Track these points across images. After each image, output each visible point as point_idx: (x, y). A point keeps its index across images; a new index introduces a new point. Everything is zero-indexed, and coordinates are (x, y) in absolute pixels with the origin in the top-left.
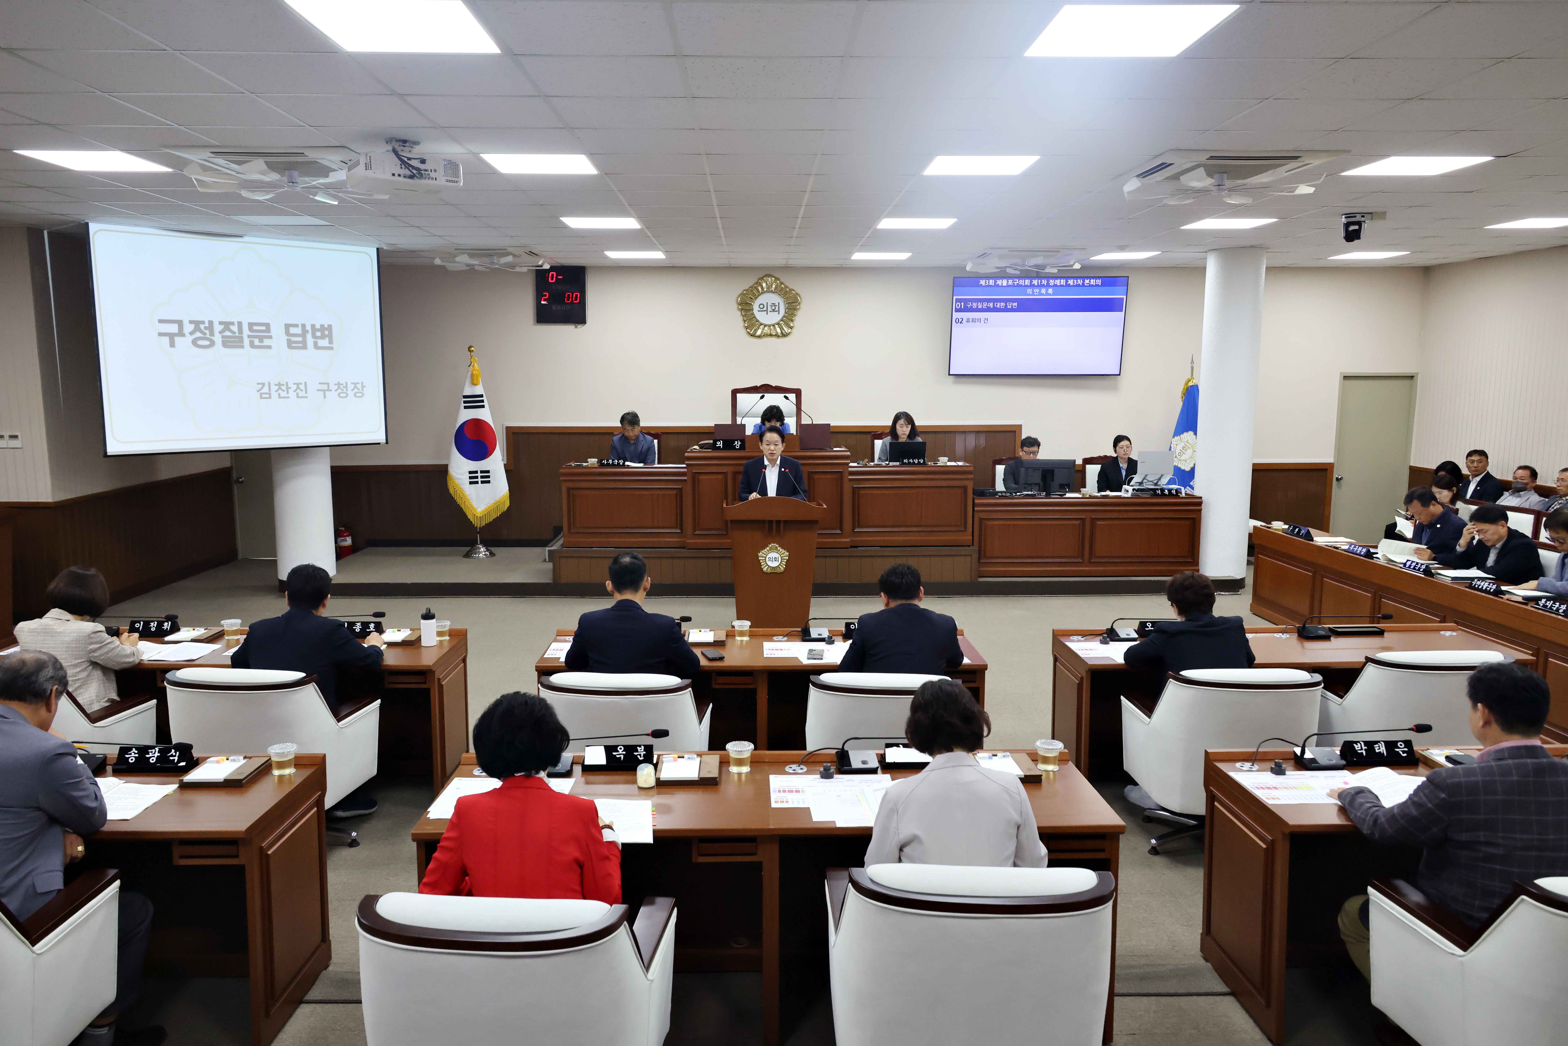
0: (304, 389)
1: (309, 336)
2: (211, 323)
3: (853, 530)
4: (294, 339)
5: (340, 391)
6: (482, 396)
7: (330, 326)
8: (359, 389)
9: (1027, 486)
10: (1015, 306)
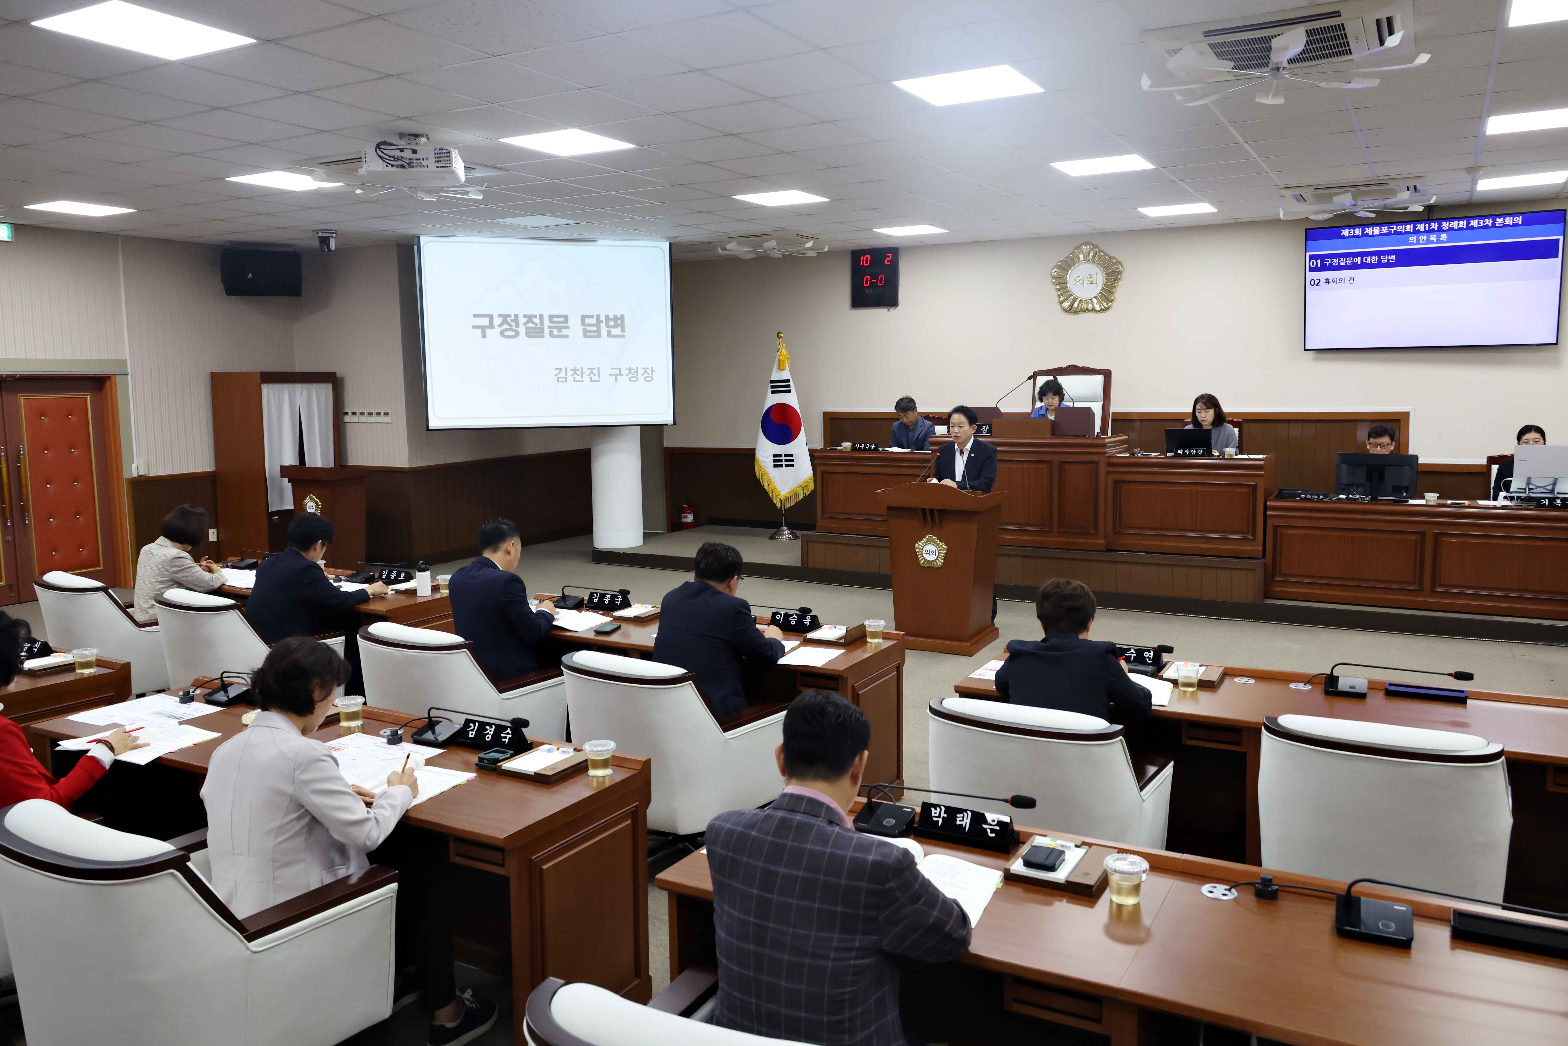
0: (597, 374)
1: (603, 326)
4: (589, 328)
5: (631, 375)
6: (788, 381)
7: (622, 316)
8: (649, 374)
9: (1346, 487)
10: (1392, 260)
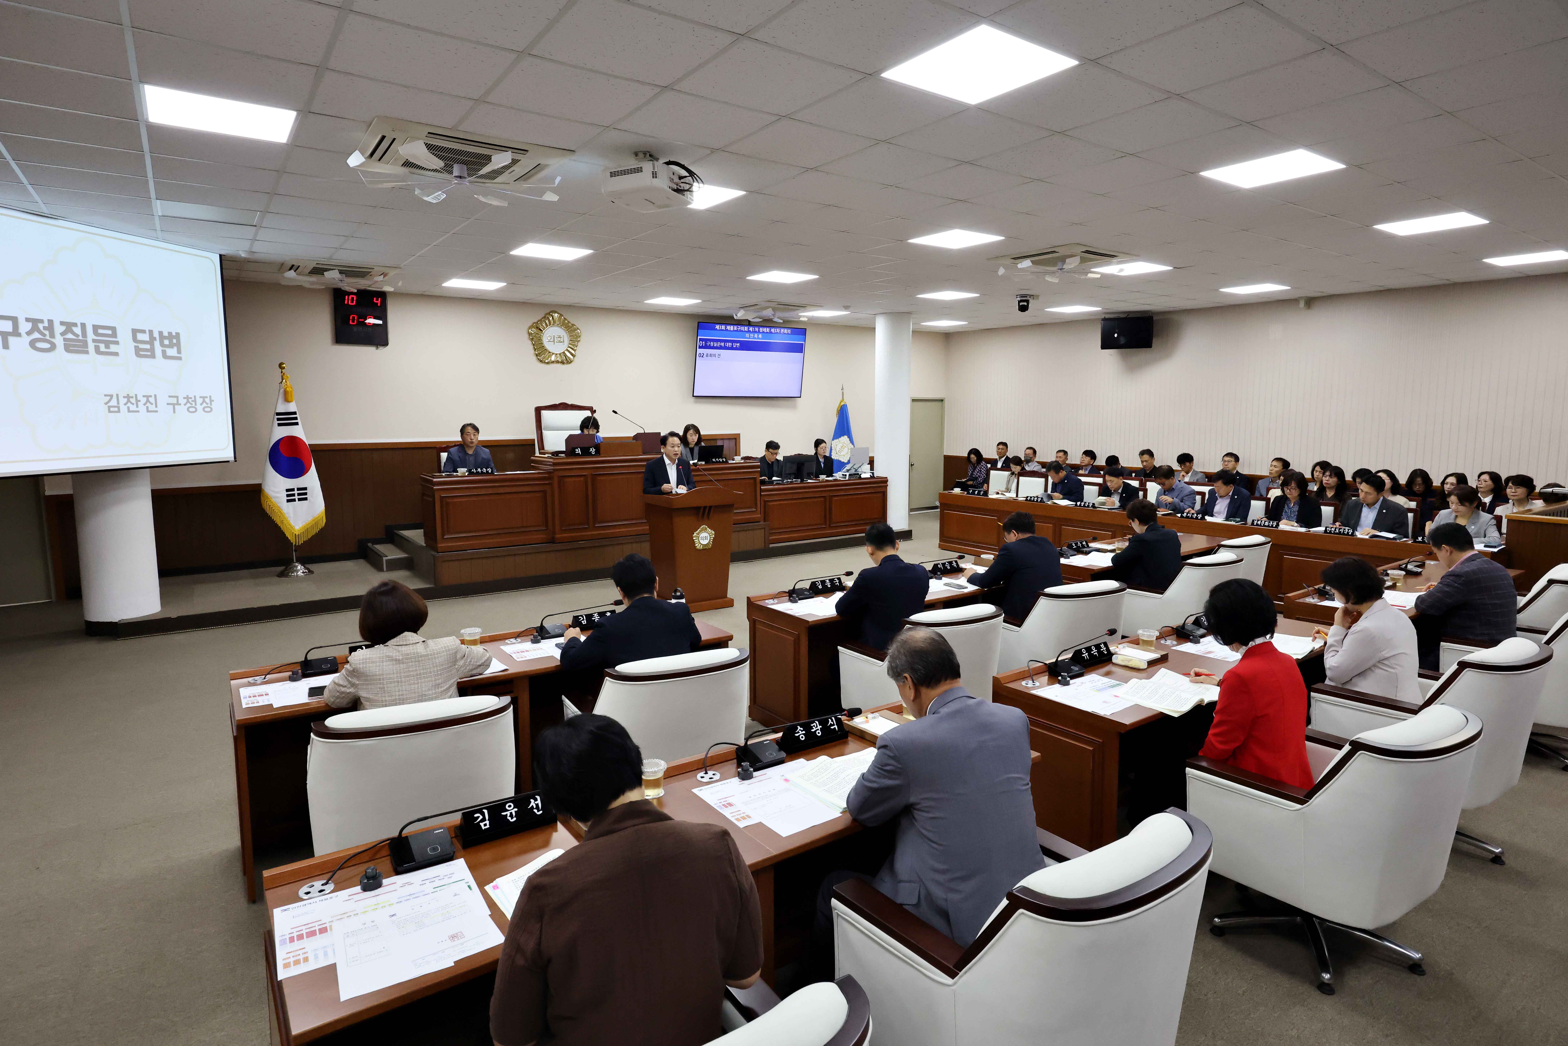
0: (153, 402)
1: (157, 344)
2: (51, 322)
4: (141, 346)
5: (189, 405)
6: (295, 413)
7: (178, 334)
8: (207, 404)
10: (738, 346)
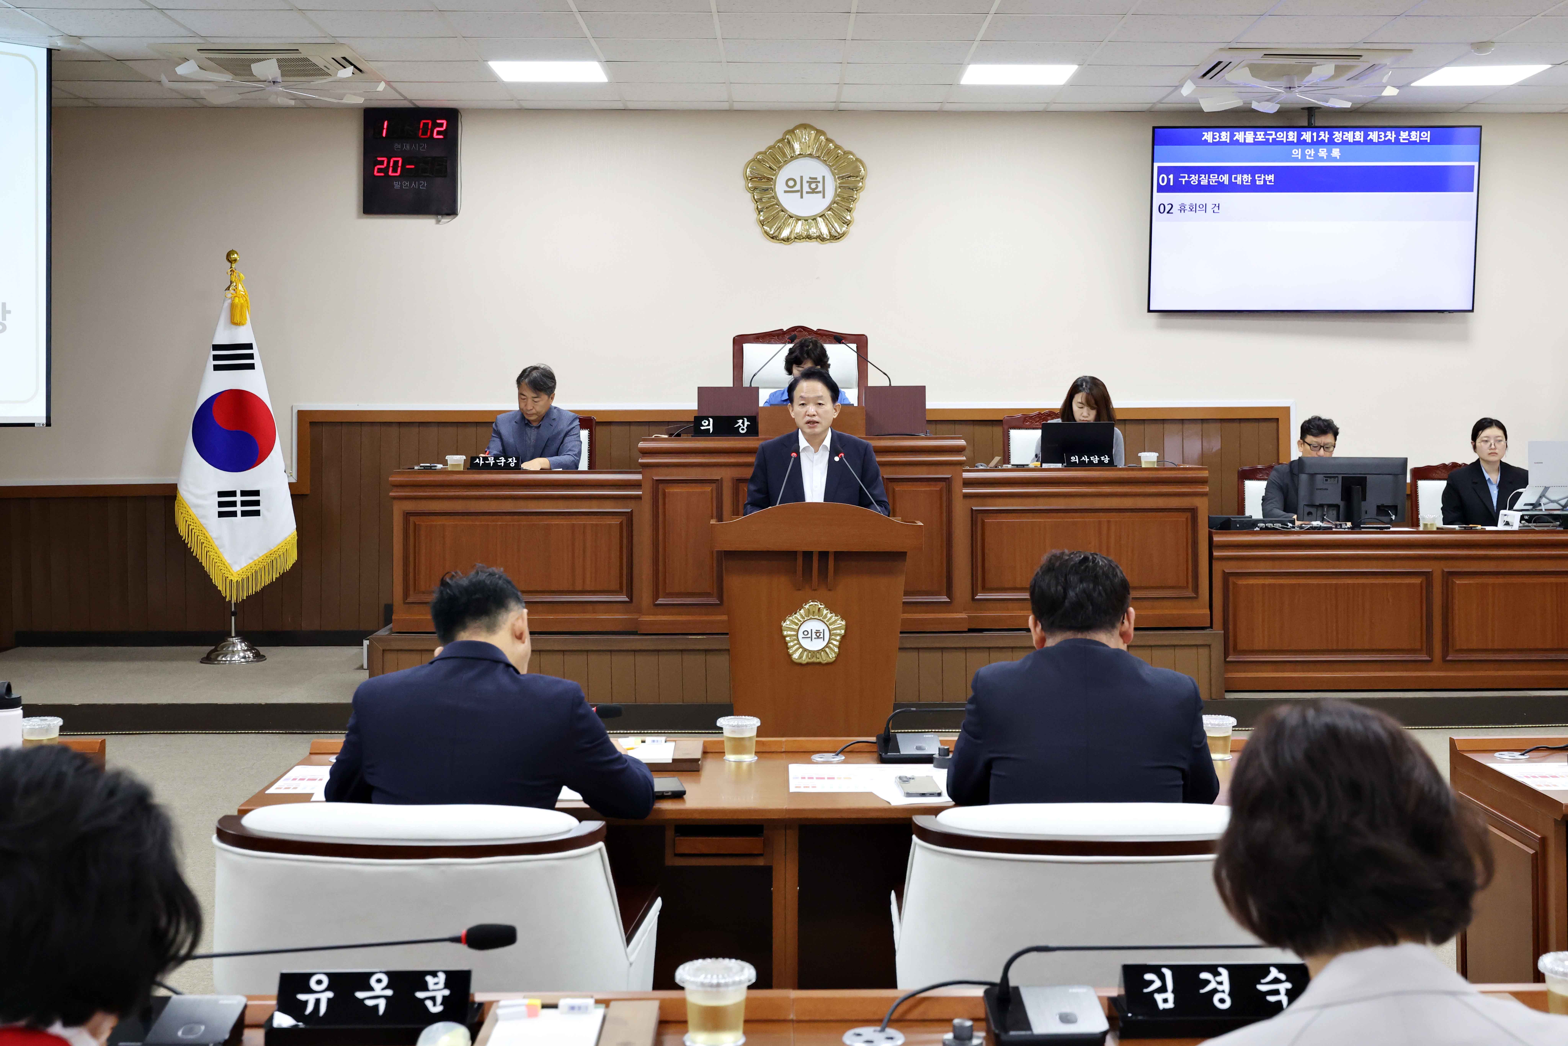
3: (974, 594)
6: (249, 346)
9: (1313, 510)
10: (1270, 181)
